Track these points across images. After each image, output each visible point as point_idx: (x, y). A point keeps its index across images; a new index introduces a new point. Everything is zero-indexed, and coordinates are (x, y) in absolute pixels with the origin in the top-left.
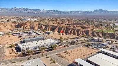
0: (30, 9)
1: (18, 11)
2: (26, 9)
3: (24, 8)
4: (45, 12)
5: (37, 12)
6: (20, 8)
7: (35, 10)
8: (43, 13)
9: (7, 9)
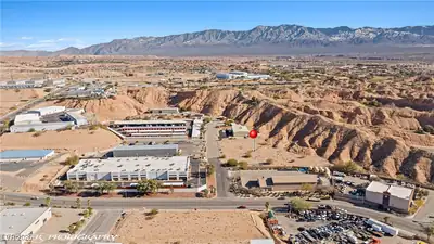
0: (311, 30)
1: (269, 37)
2: (298, 27)
3: (289, 27)
4: (372, 36)
5: (337, 38)
6: (275, 28)
7: (330, 32)
8: (361, 42)
9: (236, 34)
